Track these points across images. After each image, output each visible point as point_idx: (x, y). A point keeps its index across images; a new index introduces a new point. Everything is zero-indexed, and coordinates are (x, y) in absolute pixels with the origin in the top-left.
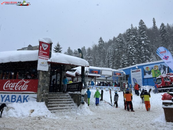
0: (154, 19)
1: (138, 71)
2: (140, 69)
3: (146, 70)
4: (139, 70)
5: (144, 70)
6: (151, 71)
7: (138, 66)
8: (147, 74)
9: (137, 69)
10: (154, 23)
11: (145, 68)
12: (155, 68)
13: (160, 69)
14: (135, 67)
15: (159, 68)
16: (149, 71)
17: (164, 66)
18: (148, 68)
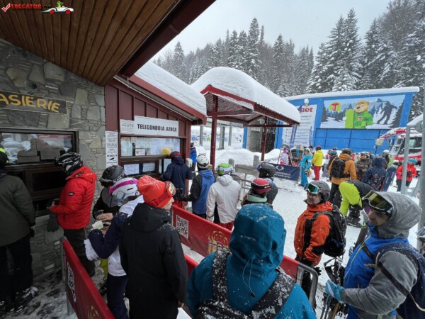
1: (306, 110)
3: (330, 111)
4: (309, 107)
6: (344, 112)
7: (310, 99)
9: (305, 104)
11: (328, 104)
12: (358, 108)
13: (373, 112)
15: (372, 107)
16: (339, 112)
17: (388, 103)
18: (338, 104)
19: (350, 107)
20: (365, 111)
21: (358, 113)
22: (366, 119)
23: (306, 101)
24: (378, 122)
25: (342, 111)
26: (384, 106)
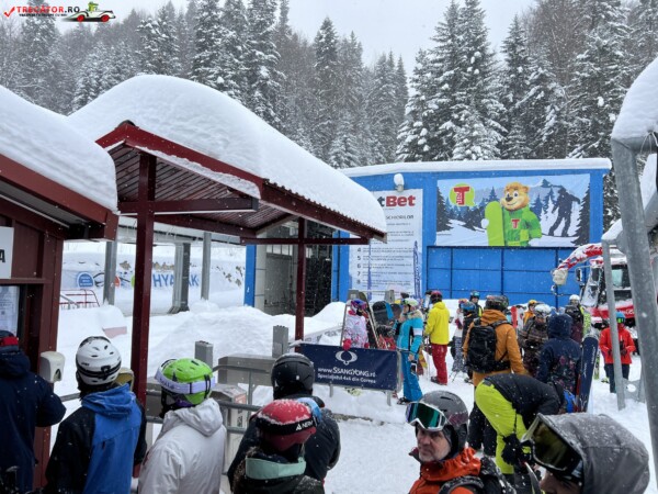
3: (453, 205)
4: (407, 194)
5: (440, 198)
6: (482, 208)
7: (406, 175)
8: (454, 223)
9: (396, 187)
11: (446, 189)
12: (509, 199)
13: (538, 208)
15: (535, 198)
16: (471, 208)
17: (562, 191)
18: (467, 189)
19: (493, 197)
20: (523, 206)
21: (511, 211)
22: (528, 225)
23: (399, 179)
24: (551, 233)
25: (477, 205)
26: (556, 195)
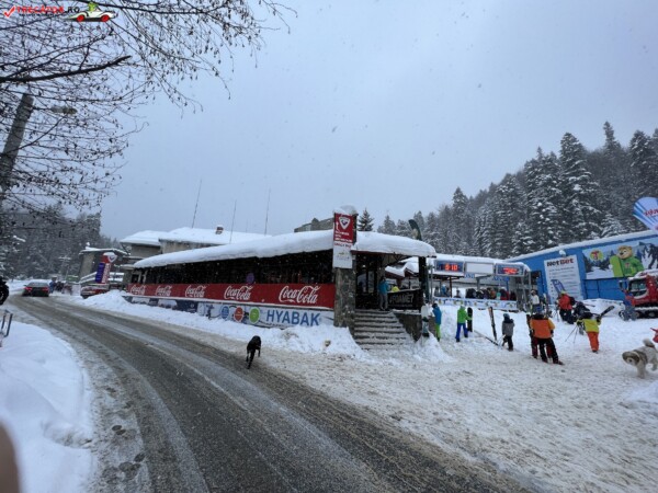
0: (607, 124)
1: (566, 262)
2: (574, 257)
3: (592, 260)
4: (569, 258)
5: (585, 258)
7: (565, 250)
8: (594, 268)
9: (562, 256)
10: (610, 134)
11: (587, 253)
14: (557, 252)
16: (602, 260)
17: (652, 246)
18: (598, 252)
23: (562, 253)
24: (650, 267)
25: (605, 259)
26: (649, 249)
